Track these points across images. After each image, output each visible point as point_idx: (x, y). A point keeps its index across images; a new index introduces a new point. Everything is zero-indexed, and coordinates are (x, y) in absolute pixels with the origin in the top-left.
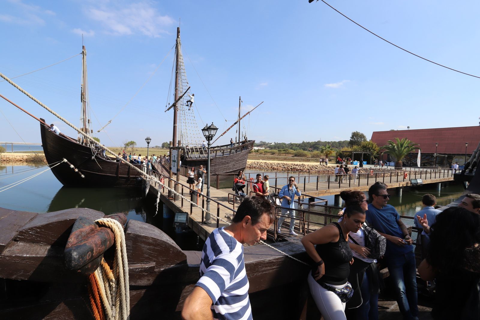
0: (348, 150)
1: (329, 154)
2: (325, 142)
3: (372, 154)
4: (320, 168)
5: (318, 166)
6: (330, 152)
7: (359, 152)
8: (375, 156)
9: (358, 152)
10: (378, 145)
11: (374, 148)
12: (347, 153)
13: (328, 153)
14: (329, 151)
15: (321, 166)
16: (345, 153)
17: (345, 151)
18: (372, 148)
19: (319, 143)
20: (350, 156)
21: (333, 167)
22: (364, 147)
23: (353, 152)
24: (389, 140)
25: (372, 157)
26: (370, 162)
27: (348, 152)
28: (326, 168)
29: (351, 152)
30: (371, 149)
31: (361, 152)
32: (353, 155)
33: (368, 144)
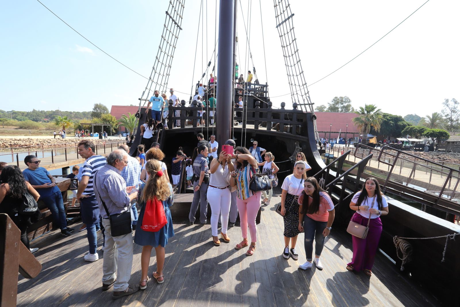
0: (88, 123)
1: (67, 126)
2: (66, 112)
3: (112, 126)
4: (54, 142)
5: (52, 140)
6: (68, 123)
7: (99, 124)
8: (114, 128)
9: (97, 124)
10: (117, 118)
11: (113, 120)
12: (87, 126)
13: (66, 124)
14: (66, 122)
15: (55, 140)
16: (84, 126)
17: (84, 123)
18: (111, 120)
19: (57, 112)
20: (90, 129)
21: (71, 140)
22: (104, 120)
23: (92, 124)
24: (123, 115)
25: (112, 129)
26: (110, 134)
27: (88, 124)
28: (62, 142)
29: (91, 124)
30: (111, 122)
31: (100, 124)
32: (93, 127)
33: (107, 117)
